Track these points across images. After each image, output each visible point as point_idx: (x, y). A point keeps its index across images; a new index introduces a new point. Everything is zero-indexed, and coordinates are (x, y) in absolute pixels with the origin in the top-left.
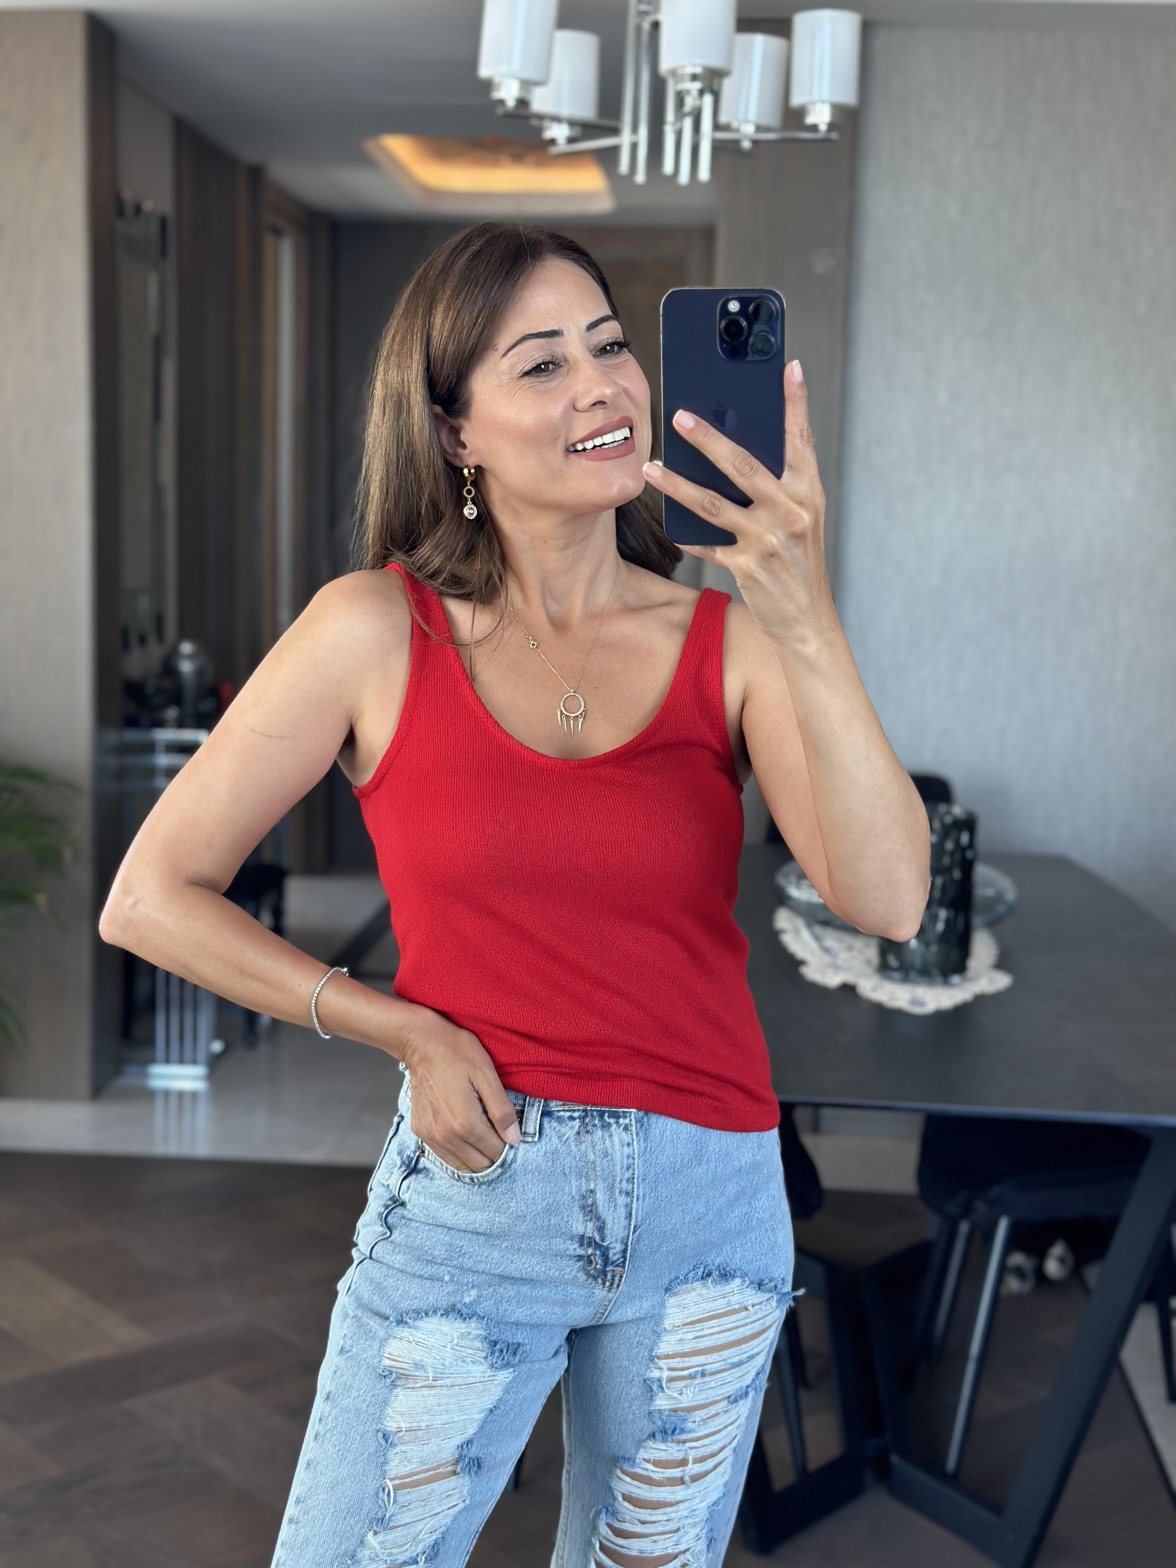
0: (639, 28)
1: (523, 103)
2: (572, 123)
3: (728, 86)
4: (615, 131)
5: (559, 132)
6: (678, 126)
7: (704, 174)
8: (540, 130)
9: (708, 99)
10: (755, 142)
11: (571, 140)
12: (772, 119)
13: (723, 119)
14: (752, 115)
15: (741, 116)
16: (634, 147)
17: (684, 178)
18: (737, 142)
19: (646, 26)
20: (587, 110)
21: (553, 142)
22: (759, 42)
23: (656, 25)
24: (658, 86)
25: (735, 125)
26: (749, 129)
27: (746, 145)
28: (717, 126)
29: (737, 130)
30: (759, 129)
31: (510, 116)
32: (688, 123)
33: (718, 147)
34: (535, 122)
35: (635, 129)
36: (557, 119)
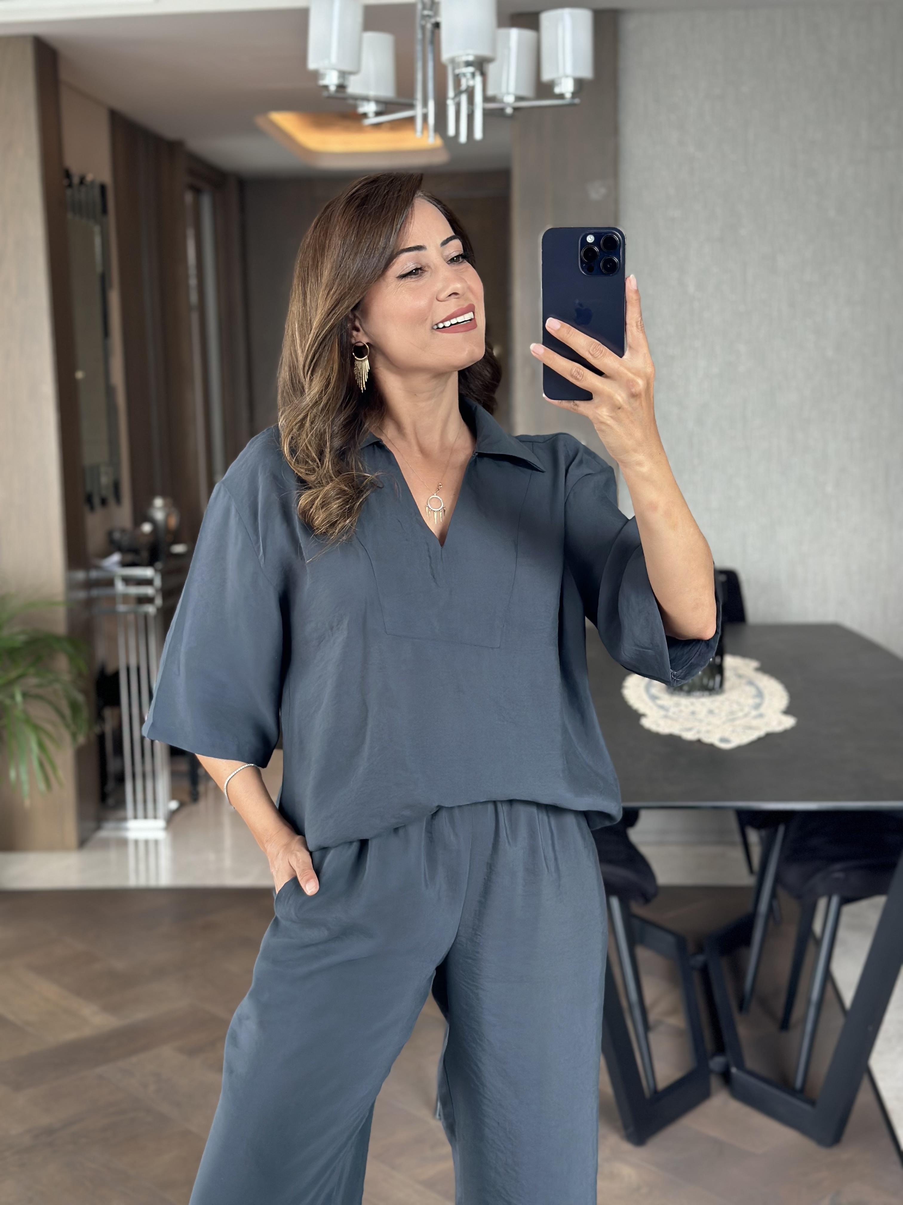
0: (423, 28)
1: (341, 87)
2: (378, 101)
3: (491, 69)
4: (411, 106)
5: (370, 108)
6: (457, 100)
7: (478, 134)
8: (355, 107)
9: (478, 79)
10: (516, 109)
11: (378, 114)
12: (527, 91)
13: (490, 92)
14: (512, 88)
15: (504, 90)
16: (425, 117)
17: (463, 138)
18: (502, 110)
19: (429, 26)
20: (388, 92)
21: (365, 115)
22: (514, 33)
23: (437, 25)
24: (440, 70)
25: (499, 96)
26: (510, 99)
27: (509, 111)
28: (487, 99)
29: (501, 101)
30: (519, 98)
31: (330, 97)
32: (464, 98)
33: (487, 114)
34: (351, 102)
35: (425, 104)
36: (367, 99)
